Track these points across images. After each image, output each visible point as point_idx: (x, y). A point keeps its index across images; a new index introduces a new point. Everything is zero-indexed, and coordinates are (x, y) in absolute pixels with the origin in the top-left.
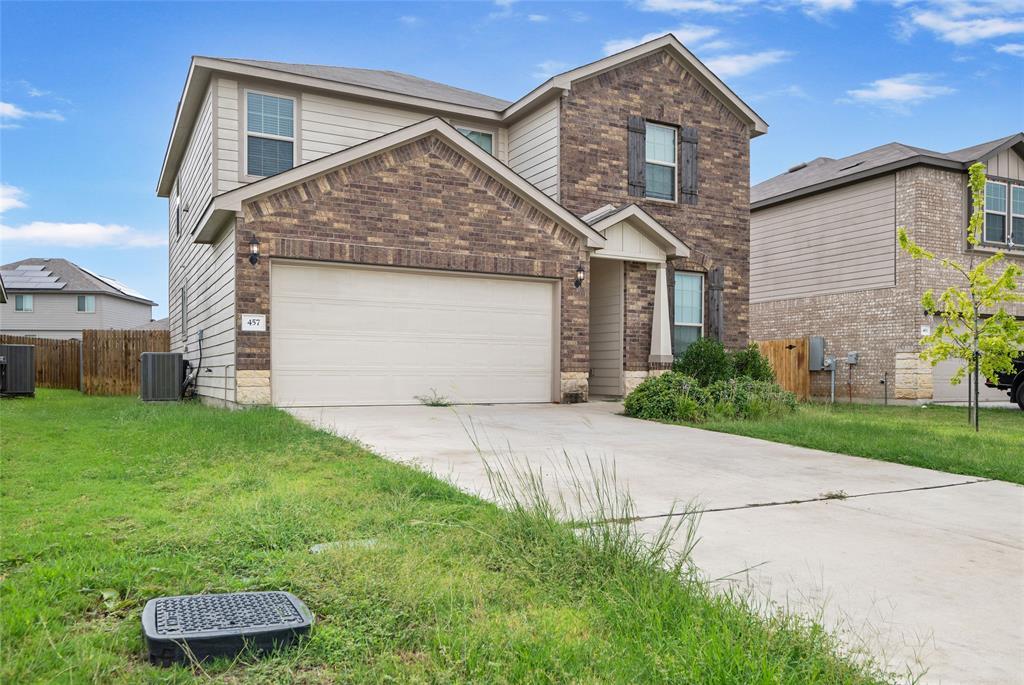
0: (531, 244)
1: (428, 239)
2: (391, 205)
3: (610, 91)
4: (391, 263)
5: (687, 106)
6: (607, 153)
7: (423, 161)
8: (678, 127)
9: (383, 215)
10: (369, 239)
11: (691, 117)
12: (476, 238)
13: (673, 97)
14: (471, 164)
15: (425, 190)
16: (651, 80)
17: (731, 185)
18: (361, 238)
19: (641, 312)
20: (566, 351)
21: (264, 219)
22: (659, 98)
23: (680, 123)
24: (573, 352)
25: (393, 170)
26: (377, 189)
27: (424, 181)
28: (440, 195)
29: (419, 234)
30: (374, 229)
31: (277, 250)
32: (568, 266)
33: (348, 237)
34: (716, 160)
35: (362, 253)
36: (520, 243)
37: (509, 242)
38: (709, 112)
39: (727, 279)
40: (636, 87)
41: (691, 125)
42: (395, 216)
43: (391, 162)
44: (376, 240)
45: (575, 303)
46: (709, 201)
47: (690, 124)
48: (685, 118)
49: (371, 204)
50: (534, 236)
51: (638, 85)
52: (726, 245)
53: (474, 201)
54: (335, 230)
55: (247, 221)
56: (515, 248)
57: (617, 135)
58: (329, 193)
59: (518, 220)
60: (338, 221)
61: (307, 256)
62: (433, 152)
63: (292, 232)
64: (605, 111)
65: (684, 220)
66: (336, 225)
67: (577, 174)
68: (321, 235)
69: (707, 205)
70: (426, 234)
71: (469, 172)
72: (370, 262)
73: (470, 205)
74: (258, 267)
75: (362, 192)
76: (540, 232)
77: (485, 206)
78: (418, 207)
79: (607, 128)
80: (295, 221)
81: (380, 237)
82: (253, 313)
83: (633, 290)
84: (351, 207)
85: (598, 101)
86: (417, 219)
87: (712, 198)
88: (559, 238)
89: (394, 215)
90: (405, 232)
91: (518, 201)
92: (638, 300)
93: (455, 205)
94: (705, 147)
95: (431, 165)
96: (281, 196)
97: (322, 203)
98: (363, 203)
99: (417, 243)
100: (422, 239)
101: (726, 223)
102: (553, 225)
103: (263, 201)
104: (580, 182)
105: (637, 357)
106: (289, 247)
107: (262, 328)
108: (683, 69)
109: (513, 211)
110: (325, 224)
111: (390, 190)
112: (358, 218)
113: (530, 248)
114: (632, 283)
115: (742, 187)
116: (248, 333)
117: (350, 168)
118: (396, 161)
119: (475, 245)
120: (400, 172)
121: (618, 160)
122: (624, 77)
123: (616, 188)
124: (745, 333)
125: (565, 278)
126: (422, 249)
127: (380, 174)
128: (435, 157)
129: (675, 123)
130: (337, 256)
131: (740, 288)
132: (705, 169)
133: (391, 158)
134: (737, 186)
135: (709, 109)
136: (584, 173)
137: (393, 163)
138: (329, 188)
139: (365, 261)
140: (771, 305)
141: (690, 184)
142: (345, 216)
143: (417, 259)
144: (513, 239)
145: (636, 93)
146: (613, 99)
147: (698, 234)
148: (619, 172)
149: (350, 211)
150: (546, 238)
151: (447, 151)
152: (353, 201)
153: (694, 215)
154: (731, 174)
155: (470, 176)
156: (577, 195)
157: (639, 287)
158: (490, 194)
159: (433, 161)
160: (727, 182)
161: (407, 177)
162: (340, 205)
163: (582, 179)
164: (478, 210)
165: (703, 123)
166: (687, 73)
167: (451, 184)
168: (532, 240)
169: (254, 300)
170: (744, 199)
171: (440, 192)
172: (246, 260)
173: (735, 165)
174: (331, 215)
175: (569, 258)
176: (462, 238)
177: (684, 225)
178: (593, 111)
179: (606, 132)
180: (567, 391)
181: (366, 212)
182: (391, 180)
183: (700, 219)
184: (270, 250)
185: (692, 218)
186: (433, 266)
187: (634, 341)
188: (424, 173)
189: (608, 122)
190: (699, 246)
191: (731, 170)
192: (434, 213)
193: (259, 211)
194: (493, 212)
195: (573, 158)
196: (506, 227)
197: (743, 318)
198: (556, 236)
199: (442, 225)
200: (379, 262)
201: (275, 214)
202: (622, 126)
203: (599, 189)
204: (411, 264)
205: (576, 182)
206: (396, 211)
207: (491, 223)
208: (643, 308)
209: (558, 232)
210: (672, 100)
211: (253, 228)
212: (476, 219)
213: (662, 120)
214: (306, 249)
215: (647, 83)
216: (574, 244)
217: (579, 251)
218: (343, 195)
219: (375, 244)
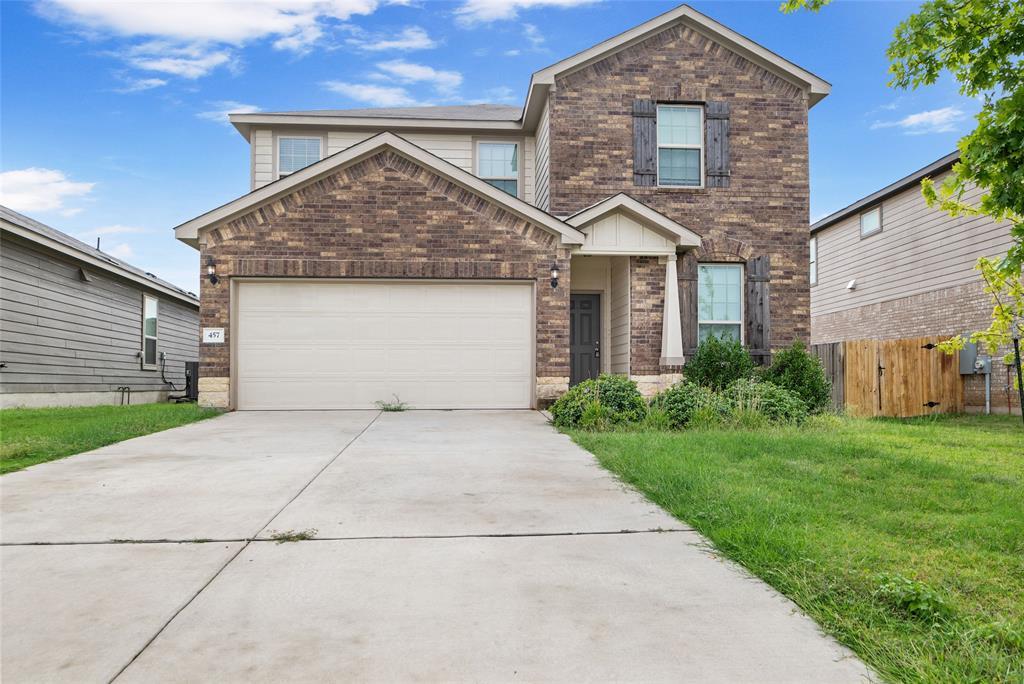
0: (497, 246)
1: (383, 250)
2: (345, 221)
3: (609, 78)
4: (343, 274)
5: (715, 80)
6: (605, 144)
7: (377, 176)
8: (703, 104)
9: (336, 231)
10: (323, 254)
11: (721, 91)
12: (434, 245)
13: (694, 72)
14: (429, 173)
15: (379, 202)
16: (664, 58)
17: (780, 160)
18: (315, 254)
19: (652, 311)
20: (540, 355)
21: (224, 244)
22: (675, 76)
23: (703, 100)
24: (550, 356)
25: (347, 187)
26: (330, 207)
27: (379, 195)
28: (395, 206)
29: (372, 245)
30: (327, 245)
31: (235, 270)
32: (543, 266)
33: (302, 253)
34: (756, 134)
35: (315, 267)
36: (486, 246)
37: (471, 246)
38: (747, 82)
39: (774, 268)
40: (644, 69)
41: (721, 98)
42: (349, 231)
43: (345, 180)
44: (330, 254)
45: (552, 304)
46: (747, 181)
47: (719, 98)
48: (711, 93)
49: (324, 221)
50: (500, 238)
51: (647, 66)
52: (774, 230)
53: (432, 209)
54: (289, 248)
55: (209, 246)
56: (480, 251)
57: (619, 124)
58: (284, 215)
59: (482, 223)
60: (292, 240)
61: (263, 274)
62: (388, 166)
63: (248, 253)
64: (604, 100)
65: (712, 205)
66: (290, 244)
67: (568, 170)
68: (276, 253)
69: (743, 186)
70: (381, 245)
71: (428, 181)
72: (323, 275)
73: (428, 212)
74: (218, 286)
75: (316, 211)
76: (508, 233)
77: (445, 213)
78: (371, 220)
79: (606, 117)
80: (252, 243)
81: (333, 251)
82: (213, 326)
83: (641, 287)
84: (305, 227)
85: (594, 91)
86: (371, 231)
87: (752, 177)
88: (531, 238)
89: (347, 229)
90: (358, 245)
91: (482, 204)
92: (646, 298)
93: (412, 215)
94: (741, 121)
95: (386, 178)
96: (239, 222)
97: (277, 225)
98: (316, 221)
99: (371, 254)
100: (376, 251)
101: (772, 204)
102: (524, 225)
103: (222, 228)
104: (571, 177)
105: (646, 360)
106: (245, 266)
107: (221, 339)
108: (708, 39)
109: (476, 213)
110: (279, 243)
111: (344, 206)
112: (311, 235)
113: (497, 250)
114: (639, 279)
115: (797, 161)
116: (208, 345)
117: (304, 190)
118: (350, 179)
119: (433, 251)
120: (354, 188)
121: (620, 149)
122: (628, 60)
123: (618, 179)
124: (803, 329)
125: (539, 279)
126: (377, 260)
127: (334, 193)
128: (390, 170)
129: (698, 100)
130: (290, 272)
131: (795, 277)
132: (741, 146)
133: (345, 177)
134: (788, 160)
135: (747, 78)
136: (576, 168)
137: (347, 181)
138: (283, 211)
139: (318, 274)
140: (920, 297)
141: (719, 165)
142: (299, 234)
143: (371, 269)
144: (476, 242)
145: (644, 75)
146: (614, 85)
147: (730, 220)
148: (621, 162)
149: (304, 229)
150: (516, 238)
151: (403, 163)
152: (307, 220)
153: (725, 199)
154: (779, 147)
155: (428, 184)
156: (567, 191)
157: (648, 284)
158: (450, 199)
159: (389, 174)
160: (775, 157)
161: (361, 192)
162: (294, 225)
163: (574, 174)
164: (436, 217)
165: (737, 95)
166: (714, 44)
167: (408, 194)
168: (500, 242)
169: (214, 316)
170: (800, 174)
171: (395, 203)
172: (207, 281)
173: (785, 136)
174: (285, 235)
175: (544, 257)
176: (420, 246)
177: (711, 211)
178: (587, 102)
179: (605, 122)
180: (542, 397)
181: (320, 229)
182: (345, 197)
183: (733, 203)
184: (229, 271)
185: (721, 203)
186: (387, 274)
187: (641, 342)
188: (378, 186)
189: (607, 111)
190: (732, 233)
191: (780, 143)
192: (388, 224)
193: (220, 236)
194: (454, 217)
195: (562, 154)
196: (468, 231)
197: (801, 312)
198: (528, 236)
199: (398, 235)
200: (332, 275)
201: (235, 239)
202: (624, 113)
203: (595, 183)
204: (365, 275)
205: (567, 179)
206: (350, 226)
207: (452, 228)
208: (654, 305)
209: (530, 231)
210: (693, 76)
211: (215, 253)
212: (434, 226)
213: (678, 99)
214: (262, 268)
215: (659, 62)
216: (550, 243)
217: (556, 248)
218: (297, 216)
219: (329, 258)
